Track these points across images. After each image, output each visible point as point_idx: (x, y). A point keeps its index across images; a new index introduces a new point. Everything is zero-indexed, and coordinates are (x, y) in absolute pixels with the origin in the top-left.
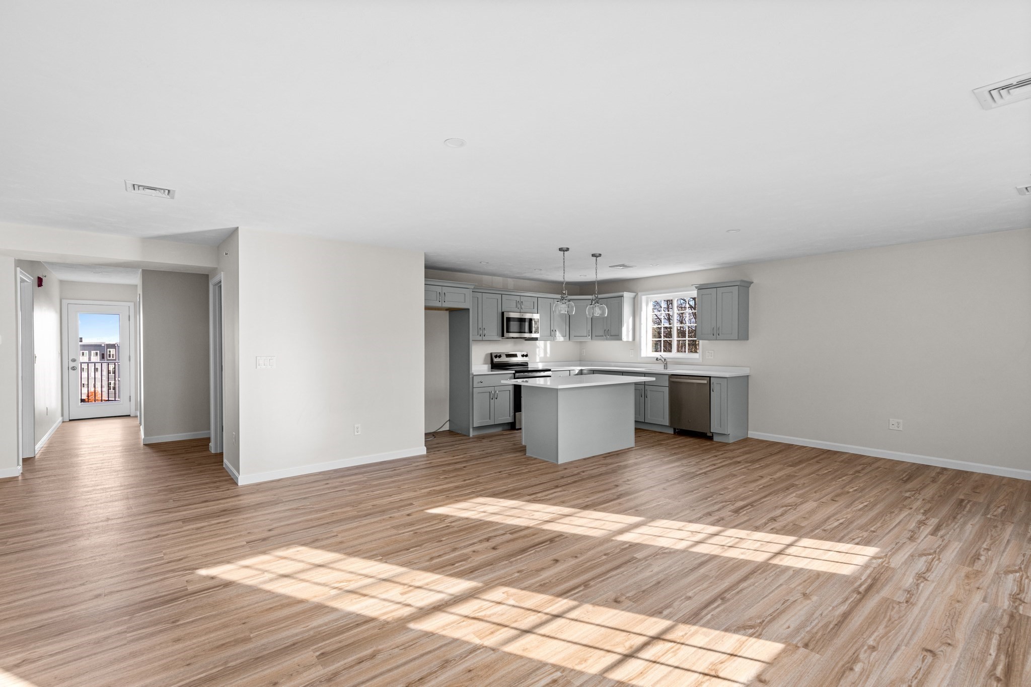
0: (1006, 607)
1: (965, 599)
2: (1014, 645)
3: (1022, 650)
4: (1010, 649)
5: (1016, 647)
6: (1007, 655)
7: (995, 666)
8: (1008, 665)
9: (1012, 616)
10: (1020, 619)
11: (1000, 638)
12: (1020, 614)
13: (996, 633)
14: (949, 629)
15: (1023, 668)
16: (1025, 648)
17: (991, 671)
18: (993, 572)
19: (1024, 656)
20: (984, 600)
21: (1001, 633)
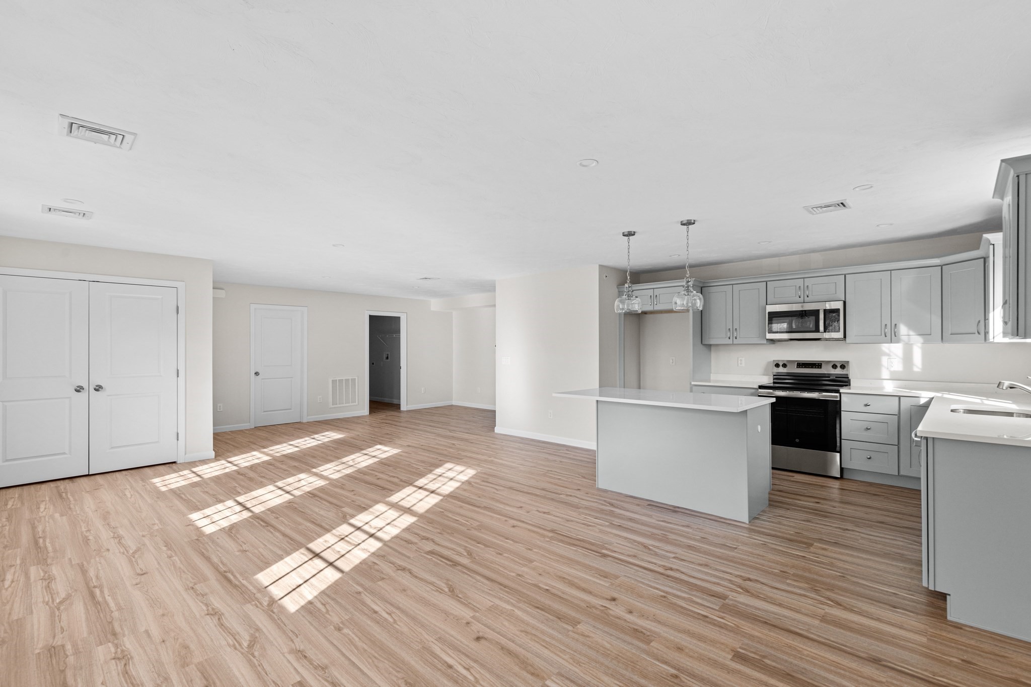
0: (125, 639)
1: (162, 622)
2: (98, 612)
3: (91, 612)
4: (99, 607)
5: (96, 611)
6: (98, 603)
7: (102, 592)
8: (94, 597)
9: (114, 634)
10: (106, 637)
11: (111, 610)
12: (110, 642)
13: (116, 611)
14: (147, 592)
15: (84, 602)
16: (89, 615)
17: (102, 588)
18: (171, 676)
19: (88, 609)
20: (147, 632)
21: (113, 614)
